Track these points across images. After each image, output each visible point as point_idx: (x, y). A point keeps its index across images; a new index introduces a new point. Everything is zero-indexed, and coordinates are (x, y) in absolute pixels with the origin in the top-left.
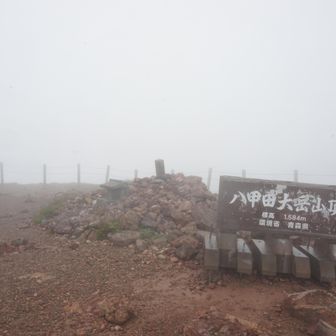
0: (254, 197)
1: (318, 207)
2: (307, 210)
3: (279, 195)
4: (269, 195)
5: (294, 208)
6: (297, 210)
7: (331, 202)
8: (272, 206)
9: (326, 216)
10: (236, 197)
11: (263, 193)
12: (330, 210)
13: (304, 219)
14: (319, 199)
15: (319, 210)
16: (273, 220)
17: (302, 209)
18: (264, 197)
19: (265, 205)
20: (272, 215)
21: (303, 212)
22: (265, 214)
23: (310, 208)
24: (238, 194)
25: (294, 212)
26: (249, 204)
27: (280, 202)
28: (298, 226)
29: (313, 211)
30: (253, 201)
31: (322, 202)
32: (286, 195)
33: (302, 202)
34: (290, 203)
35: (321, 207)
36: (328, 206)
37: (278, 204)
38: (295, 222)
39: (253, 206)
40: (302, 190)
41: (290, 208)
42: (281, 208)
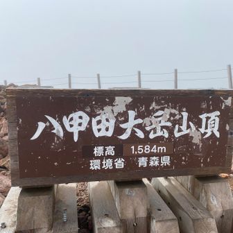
0: (76, 123)
1: (184, 127)
2: (166, 135)
3: (119, 114)
4: (103, 118)
5: (147, 133)
6: (152, 136)
7: (203, 117)
8: (110, 134)
9: (196, 140)
10: (41, 126)
11: (92, 115)
12: (202, 130)
13: (163, 149)
14: (185, 115)
15: (185, 132)
16: (113, 158)
17: (159, 133)
18: (94, 121)
19: (97, 135)
20: (110, 150)
21: (161, 138)
22: (98, 151)
23: (171, 131)
24: (45, 120)
25: (146, 141)
26: (69, 135)
27: (123, 126)
28: (154, 162)
29: (177, 135)
30: (75, 131)
31: (189, 119)
32: (132, 114)
33: (159, 123)
34: (139, 126)
35: (189, 127)
36: (198, 124)
37: (119, 130)
38: (149, 156)
39: (76, 138)
40: (158, 103)
41: (140, 134)
42: (124, 137)
